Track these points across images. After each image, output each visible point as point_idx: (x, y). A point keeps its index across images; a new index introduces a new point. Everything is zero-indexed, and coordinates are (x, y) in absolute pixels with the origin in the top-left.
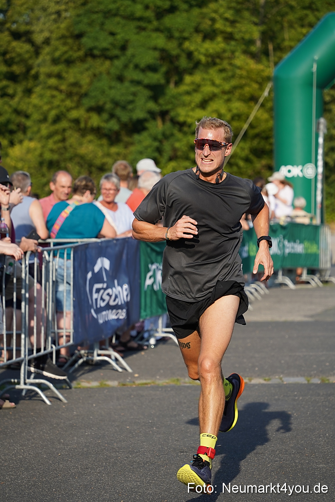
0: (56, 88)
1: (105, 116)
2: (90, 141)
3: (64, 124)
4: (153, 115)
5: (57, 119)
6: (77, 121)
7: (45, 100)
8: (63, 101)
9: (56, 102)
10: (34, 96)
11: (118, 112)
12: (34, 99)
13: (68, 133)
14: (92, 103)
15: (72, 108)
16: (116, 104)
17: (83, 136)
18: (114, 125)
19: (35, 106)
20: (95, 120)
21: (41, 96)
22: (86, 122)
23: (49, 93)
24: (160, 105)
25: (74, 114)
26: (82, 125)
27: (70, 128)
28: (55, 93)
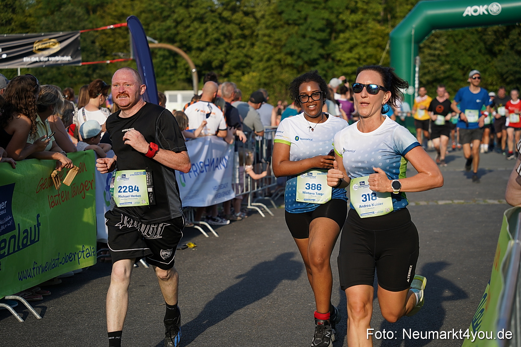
0: (268, 43)
1: (295, 57)
2: (287, 72)
3: (272, 62)
4: (322, 56)
5: (269, 60)
6: (279, 61)
7: (262, 49)
8: (272, 49)
9: (268, 50)
10: (255, 47)
11: (303, 55)
12: (256, 49)
13: (274, 68)
14: (288, 50)
15: (276, 54)
16: (302, 51)
17: (282, 69)
18: (300, 62)
19: (256, 53)
20: (289, 60)
21: (260, 47)
22: (284, 61)
23: (263, 45)
24: (325, 50)
25: (278, 57)
26: (282, 63)
27: (276, 64)
28: (268, 45)
